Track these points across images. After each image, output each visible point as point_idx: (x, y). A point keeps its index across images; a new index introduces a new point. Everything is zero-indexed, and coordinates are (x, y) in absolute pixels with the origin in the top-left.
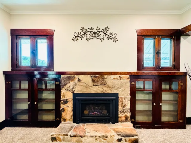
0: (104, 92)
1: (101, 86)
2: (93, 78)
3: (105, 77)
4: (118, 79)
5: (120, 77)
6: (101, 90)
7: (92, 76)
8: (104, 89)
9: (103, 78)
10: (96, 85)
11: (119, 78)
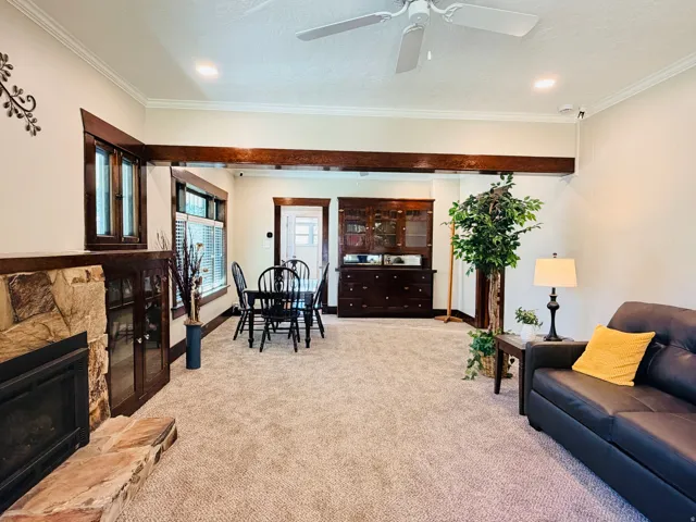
0: (50, 339)
1: (40, 316)
2: (16, 287)
3: (52, 275)
4: (82, 281)
5: (87, 271)
6: (42, 333)
7: (11, 279)
8: (51, 327)
9: (44, 281)
10: (26, 316)
11: (85, 277)
